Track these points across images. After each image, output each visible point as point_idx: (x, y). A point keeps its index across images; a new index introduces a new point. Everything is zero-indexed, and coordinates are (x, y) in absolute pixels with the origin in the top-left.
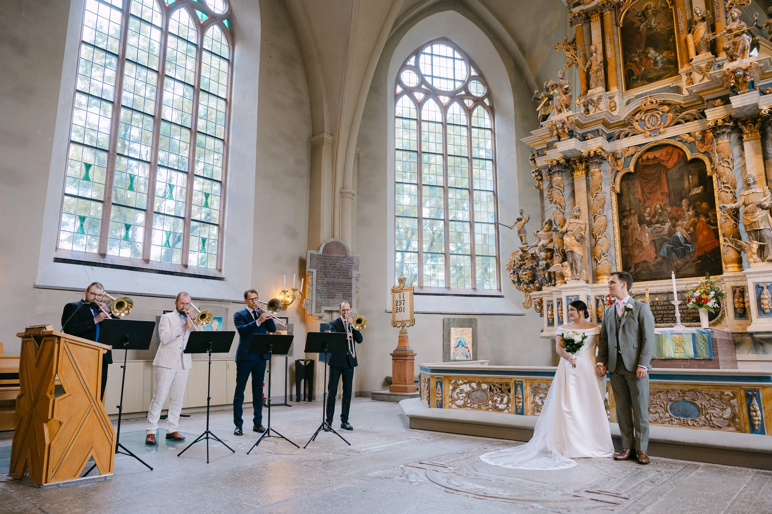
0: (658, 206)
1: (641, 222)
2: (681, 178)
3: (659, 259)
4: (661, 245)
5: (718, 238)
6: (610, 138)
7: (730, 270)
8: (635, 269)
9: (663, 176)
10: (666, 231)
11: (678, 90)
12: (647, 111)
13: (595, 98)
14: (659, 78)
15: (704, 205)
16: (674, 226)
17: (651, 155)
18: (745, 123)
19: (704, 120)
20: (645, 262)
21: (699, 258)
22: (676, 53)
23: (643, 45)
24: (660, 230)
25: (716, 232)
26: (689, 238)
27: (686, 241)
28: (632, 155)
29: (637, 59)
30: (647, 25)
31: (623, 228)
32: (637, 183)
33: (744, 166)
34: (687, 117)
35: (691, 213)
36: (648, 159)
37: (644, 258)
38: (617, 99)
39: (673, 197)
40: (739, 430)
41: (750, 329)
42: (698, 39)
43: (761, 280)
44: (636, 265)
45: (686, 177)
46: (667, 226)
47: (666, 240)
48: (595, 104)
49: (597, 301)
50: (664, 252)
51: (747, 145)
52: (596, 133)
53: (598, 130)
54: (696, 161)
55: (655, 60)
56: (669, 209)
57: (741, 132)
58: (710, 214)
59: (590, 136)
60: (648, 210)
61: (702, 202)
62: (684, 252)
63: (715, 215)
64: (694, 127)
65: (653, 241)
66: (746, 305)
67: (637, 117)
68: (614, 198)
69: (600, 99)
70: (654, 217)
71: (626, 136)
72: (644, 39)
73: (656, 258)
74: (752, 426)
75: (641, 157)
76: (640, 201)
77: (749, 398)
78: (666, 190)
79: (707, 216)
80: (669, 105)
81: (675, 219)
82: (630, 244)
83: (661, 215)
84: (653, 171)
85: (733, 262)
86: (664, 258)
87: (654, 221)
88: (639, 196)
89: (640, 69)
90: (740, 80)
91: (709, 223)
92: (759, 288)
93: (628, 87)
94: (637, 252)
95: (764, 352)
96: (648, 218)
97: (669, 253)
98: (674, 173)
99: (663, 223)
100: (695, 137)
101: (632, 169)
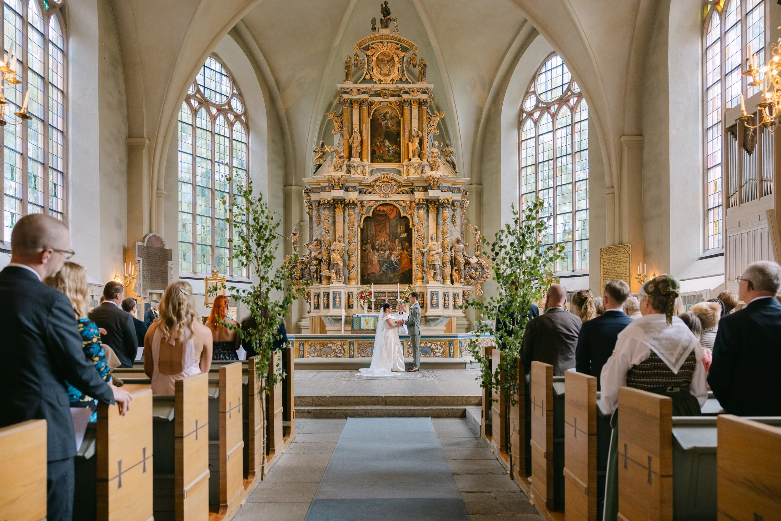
0: (383, 241)
1: (373, 248)
2: (396, 226)
3: (381, 272)
4: (383, 264)
5: (411, 263)
6: (360, 192)
7: (418, 283)
8: (368, 277)
9: (388, 223)
10: (386, 256)
11: (399, 173)
12: (383, 182)
13: (355, 165)
14: (390, 161)
15: (407, 244)
16: (391, 254)
17: (382, 208)
18: (431, 203)
19: (412, 195)
20: (373, 273)
21: (402, 274)
22: (400, 149)
23: (383, 136)
24: (383, 255)
25: (411, 260)
26: (398, 262)
27: (396, 264)
28: (372, 206)
29: (378, 144)
30: (386, 124)
31: (363, 251)
32: (373, 224)
33: (428, 226)
34: (404, 191)
35: (400, 247)
36: (380, 210)
37: (373, 271)
38: (367, 168)
39: (391, 237)
40: (445, 357)
41: (427, 314)
42: (414, 148)
43: (433, 290)
44: (369, 274)
45: (399, 226)
46: (387, 253)
47: (386, 262)
48: (355, 169)
49: (349, 295)
50: (384, 268)
51: (430, 215)
52: (354, 188)
53: (356, 187)
54: (405, 218)
55: (388, 148)
56: (389, 243)
57: (428, 207)
58: (409, 250)
59: (350, 189)
60: (378, 242)
61: (406, 242)
62: (394, 270)
63: (412, 251)
64: (406, 198)
65: (379, 261)
66: (425, 302)
67: (378, 183)
68: (359, 231)
69: (358, 166)
70: (380, 246)
71: (370, 193)
72: (384, 132)
73: (380, 271)
74: (450, 355)
75: (376, 208)
76: (373, 235)
77: (450, 344)
78: (388, 232)
79: (407, 251)
80: (395, 181)
81: (392, 250)
82: (366, 261)
83: (384, 246)
84: (383, 219)
85: (420, 279)
86: (384, 272)
87: (380, 249)
88: (373, 232)
89: (380, 151)
90: (435, 183)
91: (408, 255)
92: (432, 294)
93: (372, 161)
94: (369, 266)
95: (430, 326)
96: (377, 247)
97: (386, 269)
98: (393, 222)
99: (385, 251)
100: (407, 204)
101: (371, 215)
